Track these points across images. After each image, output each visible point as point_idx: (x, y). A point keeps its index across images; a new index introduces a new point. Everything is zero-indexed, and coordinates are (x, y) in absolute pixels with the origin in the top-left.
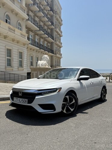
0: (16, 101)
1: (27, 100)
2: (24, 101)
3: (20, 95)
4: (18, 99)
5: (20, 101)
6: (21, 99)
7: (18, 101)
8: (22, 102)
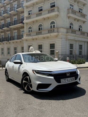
0: (65, 82)
1: (74, 78)
2: (72, 80)
3: (68, 75)
4: (67, 80)
5: (69, 80)
6: (69, 79)
7: (67, 81)
8: (70, 81)
